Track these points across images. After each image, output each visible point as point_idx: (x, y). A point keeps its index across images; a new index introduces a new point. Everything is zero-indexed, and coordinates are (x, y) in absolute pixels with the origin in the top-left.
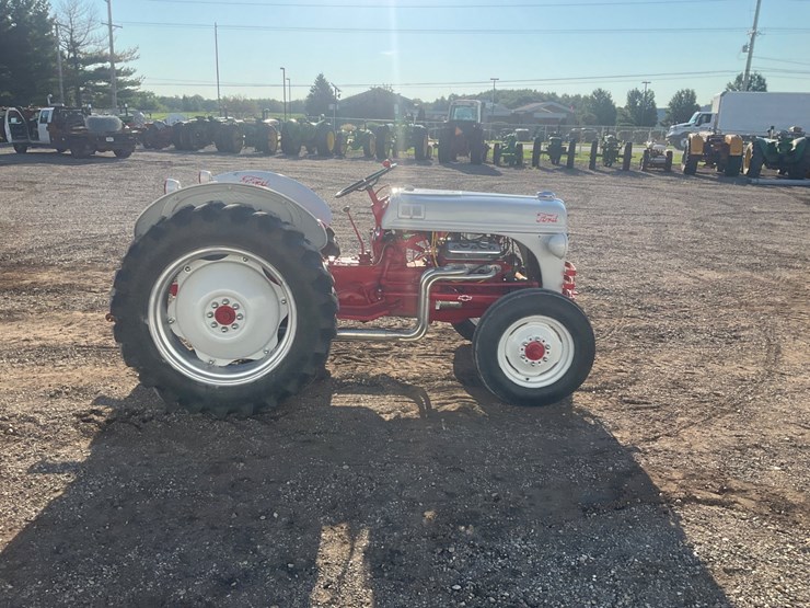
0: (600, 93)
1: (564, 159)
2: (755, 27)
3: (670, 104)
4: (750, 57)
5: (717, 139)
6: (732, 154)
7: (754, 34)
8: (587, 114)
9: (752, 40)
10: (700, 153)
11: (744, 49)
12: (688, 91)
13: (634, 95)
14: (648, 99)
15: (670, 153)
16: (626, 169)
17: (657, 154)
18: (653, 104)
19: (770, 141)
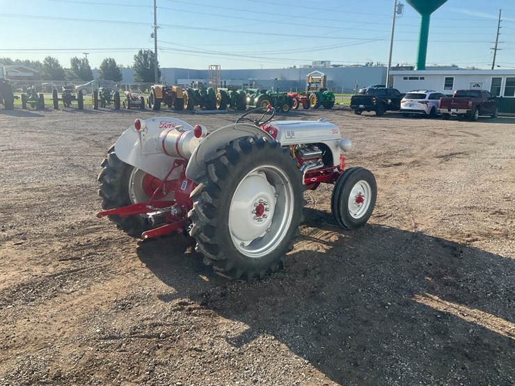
0: (50, 60)
1: (75, 103)
2: (155, 24)
3: (101, 67)
4: (156, 41)
5: (167, 89)
6: (179, 97)
7: (156, 28)
8: (43, 73)
9: (155, 30)
10: (161, 97)
11: (152, 36)
12: (110, 59)
13: (75, 62)
14: (85, 63)
15: (142, 98)
16: (118, 108)
17: (135, 99)
18: (89, 67)
19: (195, 89)
